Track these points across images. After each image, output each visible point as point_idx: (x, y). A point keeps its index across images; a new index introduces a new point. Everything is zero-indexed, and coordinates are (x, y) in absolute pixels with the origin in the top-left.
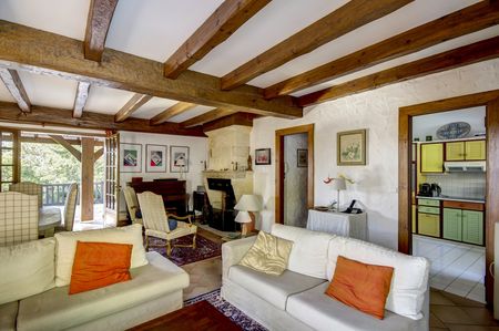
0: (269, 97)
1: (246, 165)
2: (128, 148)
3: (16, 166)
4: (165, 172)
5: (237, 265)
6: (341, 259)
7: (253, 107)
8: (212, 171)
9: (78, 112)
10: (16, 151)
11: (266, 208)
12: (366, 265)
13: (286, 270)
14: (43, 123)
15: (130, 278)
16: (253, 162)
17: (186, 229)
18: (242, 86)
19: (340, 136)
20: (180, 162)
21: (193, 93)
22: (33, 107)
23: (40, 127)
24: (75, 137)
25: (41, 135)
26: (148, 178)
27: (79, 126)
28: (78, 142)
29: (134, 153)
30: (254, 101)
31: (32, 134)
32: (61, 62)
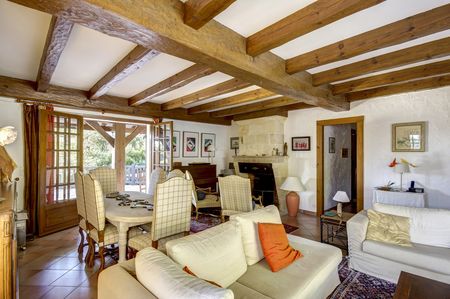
4: (197, 156)
14: (104, 111)
16: (290, 149)
19: (395, 127)
23: (100, 114)
27: (133, 114)
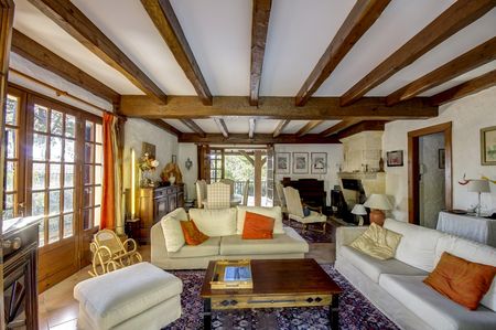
0: (390, 103)
1: (377, 167)
2: (281, 155)
3: (223, 169)
4: (308, 173)
5: (347, 246)
6: (446, 255)
7: (373, 115)
8: (346, 173)
9: (251, 135)
10: (223, 160)
11: (398, 208)
12: (469, 263)
13: (392, 258)
14: (235, 144)
15: (272, 238)
16: (386, 164)
17: (317, 217)
18: (361, 99)
19: (483, 133)
20: (319, 165)
21: (317, 113)
22: (230, 134)
23: (233, 146)
24: (251, 150)
25: (234, 150)
26: (295, 178)
27: (252, 143)
28: (252, 153)
29: (285, 159)
30: (374, 110)
31: (230, 150)
32: (239, 111)
